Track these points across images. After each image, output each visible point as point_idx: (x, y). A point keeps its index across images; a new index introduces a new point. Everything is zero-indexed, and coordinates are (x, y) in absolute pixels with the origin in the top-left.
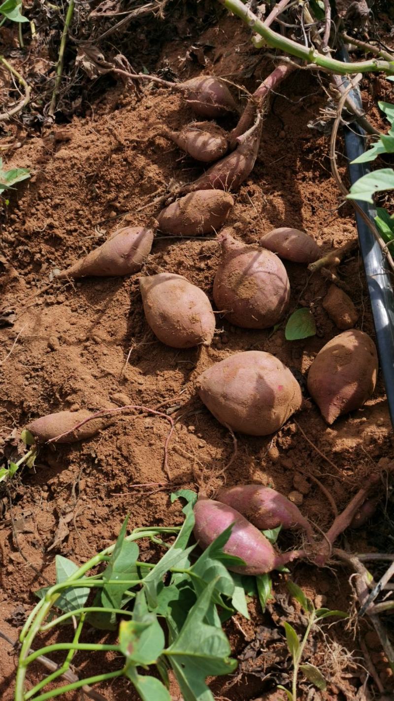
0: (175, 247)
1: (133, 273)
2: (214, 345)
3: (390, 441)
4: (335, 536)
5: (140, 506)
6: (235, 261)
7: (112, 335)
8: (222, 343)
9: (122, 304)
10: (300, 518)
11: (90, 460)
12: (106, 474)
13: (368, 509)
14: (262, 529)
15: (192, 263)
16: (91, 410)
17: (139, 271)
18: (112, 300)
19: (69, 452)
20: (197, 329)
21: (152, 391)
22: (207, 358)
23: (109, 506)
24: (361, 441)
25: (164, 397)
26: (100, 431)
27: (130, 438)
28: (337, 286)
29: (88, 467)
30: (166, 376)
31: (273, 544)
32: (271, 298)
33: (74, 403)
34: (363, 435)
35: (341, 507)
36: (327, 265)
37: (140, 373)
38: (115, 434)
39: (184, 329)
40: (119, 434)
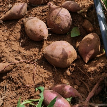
0: (34, 9)
1: (21, 18)
2: (48, 40)
3: (105, 67)
4: (89, 99)
5: (26, 92)
6: (54, 12)
7: (15, 38)
8: (51, 39)
9: (18, 28)
10: (78, 94)
11: (9, 78)
12: (15, 83)
13: (100, 89)
14: (66, 98)
15: (40, 14)
16: (9, 62)
17: (23, 17)
18: (15, 27)
19: (3, 76)
20: (42, 34)
21: (29, 55)
22: (46, 44)
23: (16, 93)
24: (96, 68)
25: (33, 57)
26: (12, 69)
27: (22, 71)
28: (87, 19)
29: (9, 81)
30: (33, 50)
31: (70, 103)
32: (66, 23)
33: (4, 60)
34: (97, 66)
35: (91, 89)
36: (83, 12)
37: (25, 50)
38: (17, 70)
39: (38, 34)
40: (18, 70)
